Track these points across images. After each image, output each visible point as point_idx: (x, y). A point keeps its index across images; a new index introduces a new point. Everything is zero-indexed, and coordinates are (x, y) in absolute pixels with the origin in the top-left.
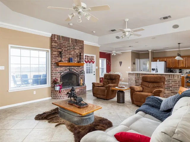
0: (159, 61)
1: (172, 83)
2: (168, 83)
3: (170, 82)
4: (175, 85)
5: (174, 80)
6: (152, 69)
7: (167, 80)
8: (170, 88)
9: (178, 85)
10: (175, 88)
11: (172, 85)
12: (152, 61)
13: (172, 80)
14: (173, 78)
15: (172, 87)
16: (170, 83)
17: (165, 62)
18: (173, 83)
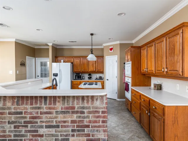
0: (64, 62)
1: (88, 117)
2: (80, 117)
3: (86, 115)
4: (95, 122)
5: (93, 108)
6: (54, 74)
7: (78, 108)
8: (86, 129)
9: (101, 119)
10: (96, 129)
11: (90, 122)
12: (53, 62)
13: (89, 108)
14: (92, 104)
15: (88, 126)
16: (84, 117)
17: (72, 63)
18: (91, 115)
